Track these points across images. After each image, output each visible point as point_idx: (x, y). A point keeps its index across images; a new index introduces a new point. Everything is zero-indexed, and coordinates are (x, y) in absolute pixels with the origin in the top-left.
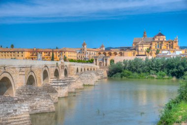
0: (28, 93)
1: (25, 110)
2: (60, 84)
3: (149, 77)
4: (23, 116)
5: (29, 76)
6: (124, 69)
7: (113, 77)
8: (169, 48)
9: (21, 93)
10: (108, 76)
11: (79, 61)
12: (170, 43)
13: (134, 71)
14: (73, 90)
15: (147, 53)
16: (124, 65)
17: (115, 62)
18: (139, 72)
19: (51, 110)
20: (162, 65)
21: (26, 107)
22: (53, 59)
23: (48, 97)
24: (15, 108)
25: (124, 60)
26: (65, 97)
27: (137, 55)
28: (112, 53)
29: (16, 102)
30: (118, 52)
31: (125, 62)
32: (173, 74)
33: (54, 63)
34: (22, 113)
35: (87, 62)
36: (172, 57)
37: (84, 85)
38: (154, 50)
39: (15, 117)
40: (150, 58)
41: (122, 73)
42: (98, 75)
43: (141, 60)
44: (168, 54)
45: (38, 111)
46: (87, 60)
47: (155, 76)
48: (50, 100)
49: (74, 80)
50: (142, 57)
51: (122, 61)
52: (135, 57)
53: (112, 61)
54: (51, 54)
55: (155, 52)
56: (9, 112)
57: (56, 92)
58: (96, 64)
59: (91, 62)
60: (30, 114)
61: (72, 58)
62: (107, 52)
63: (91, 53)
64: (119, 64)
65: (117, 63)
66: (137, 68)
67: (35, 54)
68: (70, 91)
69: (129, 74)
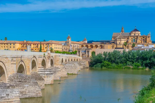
0: (18, 80)
1: (16, 95)
2: (46, 73)
3: (126, 68)
4: (14, 100)
5: (19, 65)
6: (104, 60)
7: (94, 67)
8: (143, 42)
9: (12, 80)
10: (90, 66)
11: (64, 53)
12: (144, 38)
13: (112, 62)
14: (58, 78)
15: (124, 47)
16: (104, 56)
17: (96, 54)
18: (117, 63)
19: (39, 95)
20: (137, 57)
21: (17, 93)
22: (40, 51)
23: (36, 84)
24: (7, 93)
25: (104, 52)
26: (51, 84)
27: (115, 48)
28: (94, 45)
29: (8, 87)
30: (99, 45)
31: (105, 54)
32: (146, 65)
33: (42, 54)
34: (14, 97)
35: (71, 54)
36: (145, 50)
37: (68, 74)
38: (130, 44)
39: (7, 101)
40: (127, 50)
41: (102, 64)
42: (80, 65)
43: (119, 52)
44: (142, 48)
45: (27, 96)
46: (71, 52)
47: (131, 67)
48: (38, 87)
49: (59, 70)
50: (120, 50)
51: (103, 53)
52: (114, 49)
53: (93, 53)
54: (39, 45)
55: (132, 45)
56: (2, 96)
57: (43, 80)
58: (79, 56)
59: (75, 53)
60: (20, 99)
61: (58, 50)
62: (89, 45)
63: (75, 45)
64: (100, 55)
65: (98, 55)
66: (115, 59)
67: (25, 46)
68: (55, 79)
69: (108, 65)
